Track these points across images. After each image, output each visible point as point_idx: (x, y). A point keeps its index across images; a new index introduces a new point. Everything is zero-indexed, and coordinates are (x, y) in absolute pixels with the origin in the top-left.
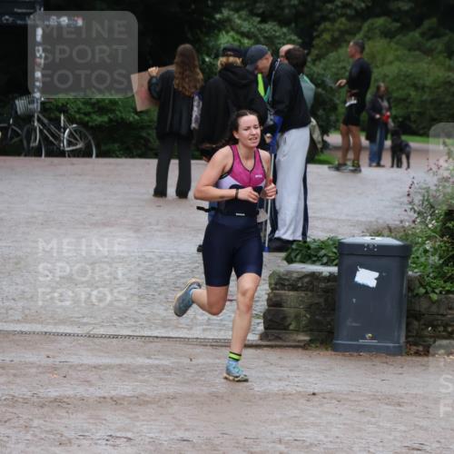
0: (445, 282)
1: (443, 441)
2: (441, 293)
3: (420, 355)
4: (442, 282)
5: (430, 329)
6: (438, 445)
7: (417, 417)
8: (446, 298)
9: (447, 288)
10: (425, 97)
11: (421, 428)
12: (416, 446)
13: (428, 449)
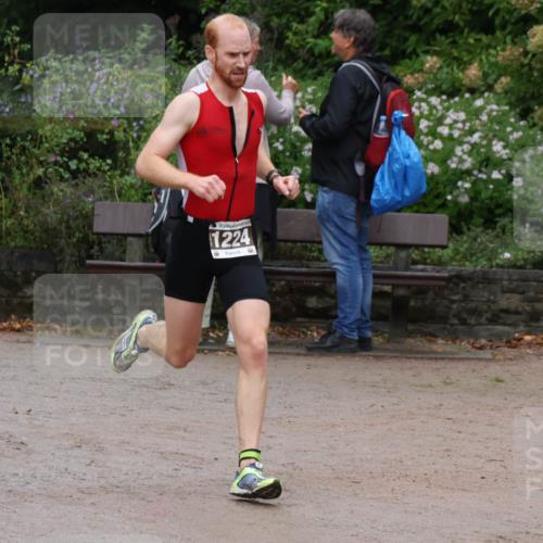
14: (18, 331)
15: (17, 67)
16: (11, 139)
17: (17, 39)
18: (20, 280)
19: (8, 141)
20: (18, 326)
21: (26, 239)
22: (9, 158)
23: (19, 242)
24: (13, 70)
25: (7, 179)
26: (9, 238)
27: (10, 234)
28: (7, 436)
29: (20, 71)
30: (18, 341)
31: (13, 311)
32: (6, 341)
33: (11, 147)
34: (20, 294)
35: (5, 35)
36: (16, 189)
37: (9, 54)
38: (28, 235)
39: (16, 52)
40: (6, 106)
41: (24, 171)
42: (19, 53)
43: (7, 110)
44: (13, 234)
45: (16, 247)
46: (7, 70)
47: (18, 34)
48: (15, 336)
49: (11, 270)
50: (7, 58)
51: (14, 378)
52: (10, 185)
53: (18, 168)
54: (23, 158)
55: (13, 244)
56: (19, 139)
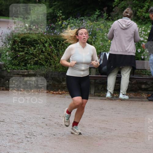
0: (12, 66)
1: (11, 118)
2: (11, 69)
3: (4, 90)
4: (11, 66)
5: (7, 81)
6: (9, 120)
7: (2, 111)
8: (13, 71)
9: (13, 68)
10: (7, 4)
11: (4, 114)
12: (2, 120)
13: (6, 121)
14: (61, 94)
15: (61, 22)
16: (60, 42)
17: (61, 14)
18: (61, 80)
19: (59, 42)
20: (61, 93)
21: (63, 69)
22: (59, 47)
23: (61, 70)
24: (60, 23)
25: (58, 52)
26: (58, 69)
27: (59, 68)
28: (57, 123)
29: (62, 23)
30: (61, 97)
31: (59, 89)
32: (57, 97)
33: (59, 43)
34: (61, 84)
35: (58, 13)
36: (60, 55)
37: (59, 19)
38: (64, 68)
39: (61, 18)
40: (58, 32)
41: (63, 50)
42: (62, 18)
43: (58, 33)
44: (60, 67)
45: (60, 71)
46: (58, 23)
47: (61, 13)
48: (60, 96)
49: (59, 77)
50: (58, 20)
51: (59, 107)
52: (59, 54)
53: (61, 49)
54: (63, 47)
55: (59, 70)
56: (61, 41)
